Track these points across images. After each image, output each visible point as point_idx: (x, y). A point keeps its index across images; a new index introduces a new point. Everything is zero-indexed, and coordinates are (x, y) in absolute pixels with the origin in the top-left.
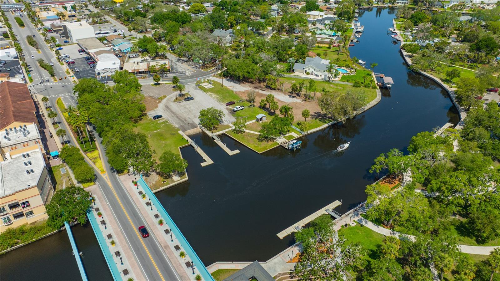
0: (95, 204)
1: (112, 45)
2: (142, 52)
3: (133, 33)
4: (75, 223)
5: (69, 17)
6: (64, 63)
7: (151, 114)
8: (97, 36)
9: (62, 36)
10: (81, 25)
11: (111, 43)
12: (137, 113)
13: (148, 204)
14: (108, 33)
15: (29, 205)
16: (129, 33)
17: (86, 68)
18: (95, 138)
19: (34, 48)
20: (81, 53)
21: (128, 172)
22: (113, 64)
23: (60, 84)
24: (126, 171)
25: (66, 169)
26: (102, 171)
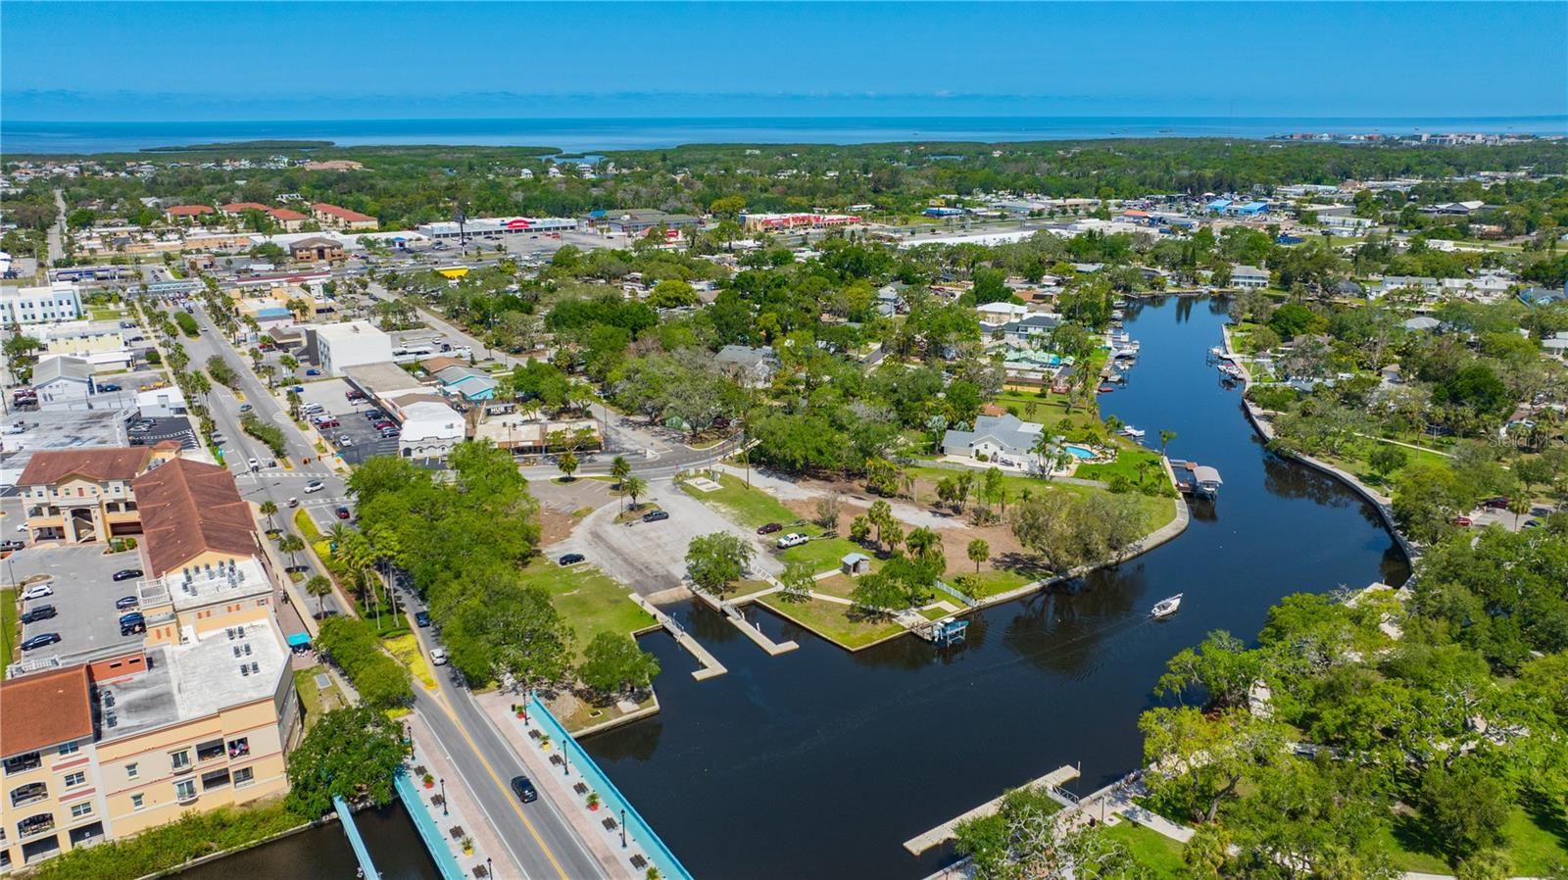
0: (413, 758)
1: (439, 384)
2: (523, 401)
3: (495, 353)
4: (360, 806)
5: (319, 311)
6: (310, 425)
7: (553, 552)
8: (397, 359)
9: (301, 357)
10: (356, 329)
11: (436, 378)
12: (518, 547)
13: (555, 760)
14: (426, 353)
15: (246, 751)
16: (486, 354)
17: (371, 437)
18: (403, 605)
19: (225, 387)
20: (355, 402)
21: (500, 687)
22: (447, 427)
23: (301, 475)
24: (493, 684)
25: (330, 677)
26: (429, 683)
